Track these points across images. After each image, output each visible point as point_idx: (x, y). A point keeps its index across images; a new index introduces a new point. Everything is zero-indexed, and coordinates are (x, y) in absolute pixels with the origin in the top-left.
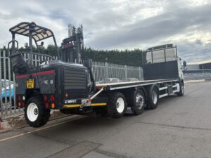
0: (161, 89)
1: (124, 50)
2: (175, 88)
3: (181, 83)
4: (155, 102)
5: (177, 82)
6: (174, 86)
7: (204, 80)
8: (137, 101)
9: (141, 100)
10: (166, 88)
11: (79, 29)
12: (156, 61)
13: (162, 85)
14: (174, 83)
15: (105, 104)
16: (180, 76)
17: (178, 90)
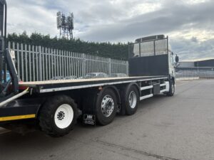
0: (142, 89)
1: (116, 43)
2: (164, 87)
3: (172, 81)
4: (133, 106)
5: (167, 80)
6: (161, 85)
7: (198, 78)
8: (103, 106)
9: (109, 104)
10: (151, 87)
11: (69, 18)
12: (144, 54)
13: (144, 84)
14: (162, 81)
15: (33, 116)
16: (170, 72)
17: (167, 89)
